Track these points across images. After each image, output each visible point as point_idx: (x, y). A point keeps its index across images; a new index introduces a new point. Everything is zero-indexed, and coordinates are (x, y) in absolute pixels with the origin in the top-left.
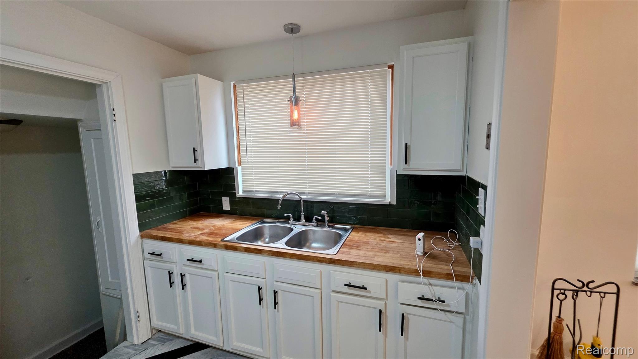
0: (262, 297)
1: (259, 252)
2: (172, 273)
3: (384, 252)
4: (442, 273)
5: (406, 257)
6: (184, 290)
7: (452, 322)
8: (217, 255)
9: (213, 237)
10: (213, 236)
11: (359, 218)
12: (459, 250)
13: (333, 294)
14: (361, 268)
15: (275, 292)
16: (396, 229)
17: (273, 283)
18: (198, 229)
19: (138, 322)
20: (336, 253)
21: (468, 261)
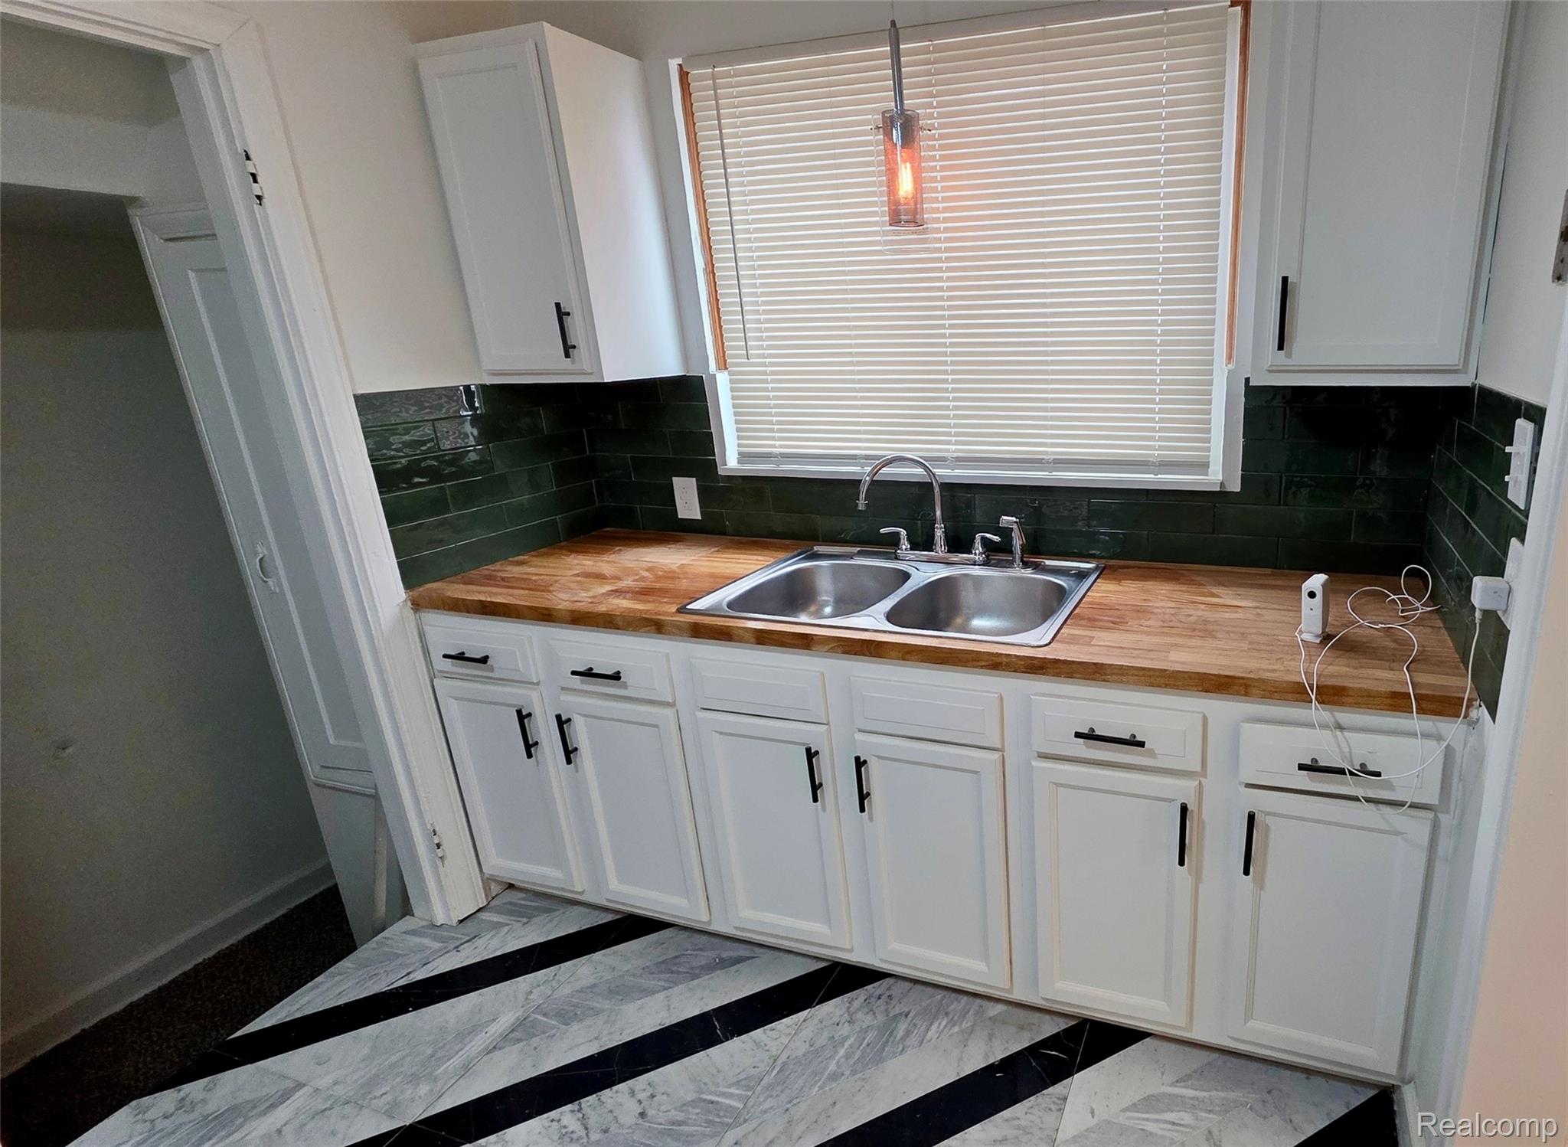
0: (820, 776)
1: (804, 642)
2: (529, 715)
3: (1198, 636)
4: (1377, 691)
5: (1268, 648)
6: (573, 764)
7: (1397, 833)
8: (667, 655)
9: (650, 602)
10: (650, 598)
11: (1121, 536)
12: (1432, 627)
13: (1038, 764)
14: (1128, 682)
15: (860, 764)
16: (1236, 569)
17: (853, 735)
18: (600, 577)
19: (439, 862)
20: (1048, 642)
21: (1457, 656)
